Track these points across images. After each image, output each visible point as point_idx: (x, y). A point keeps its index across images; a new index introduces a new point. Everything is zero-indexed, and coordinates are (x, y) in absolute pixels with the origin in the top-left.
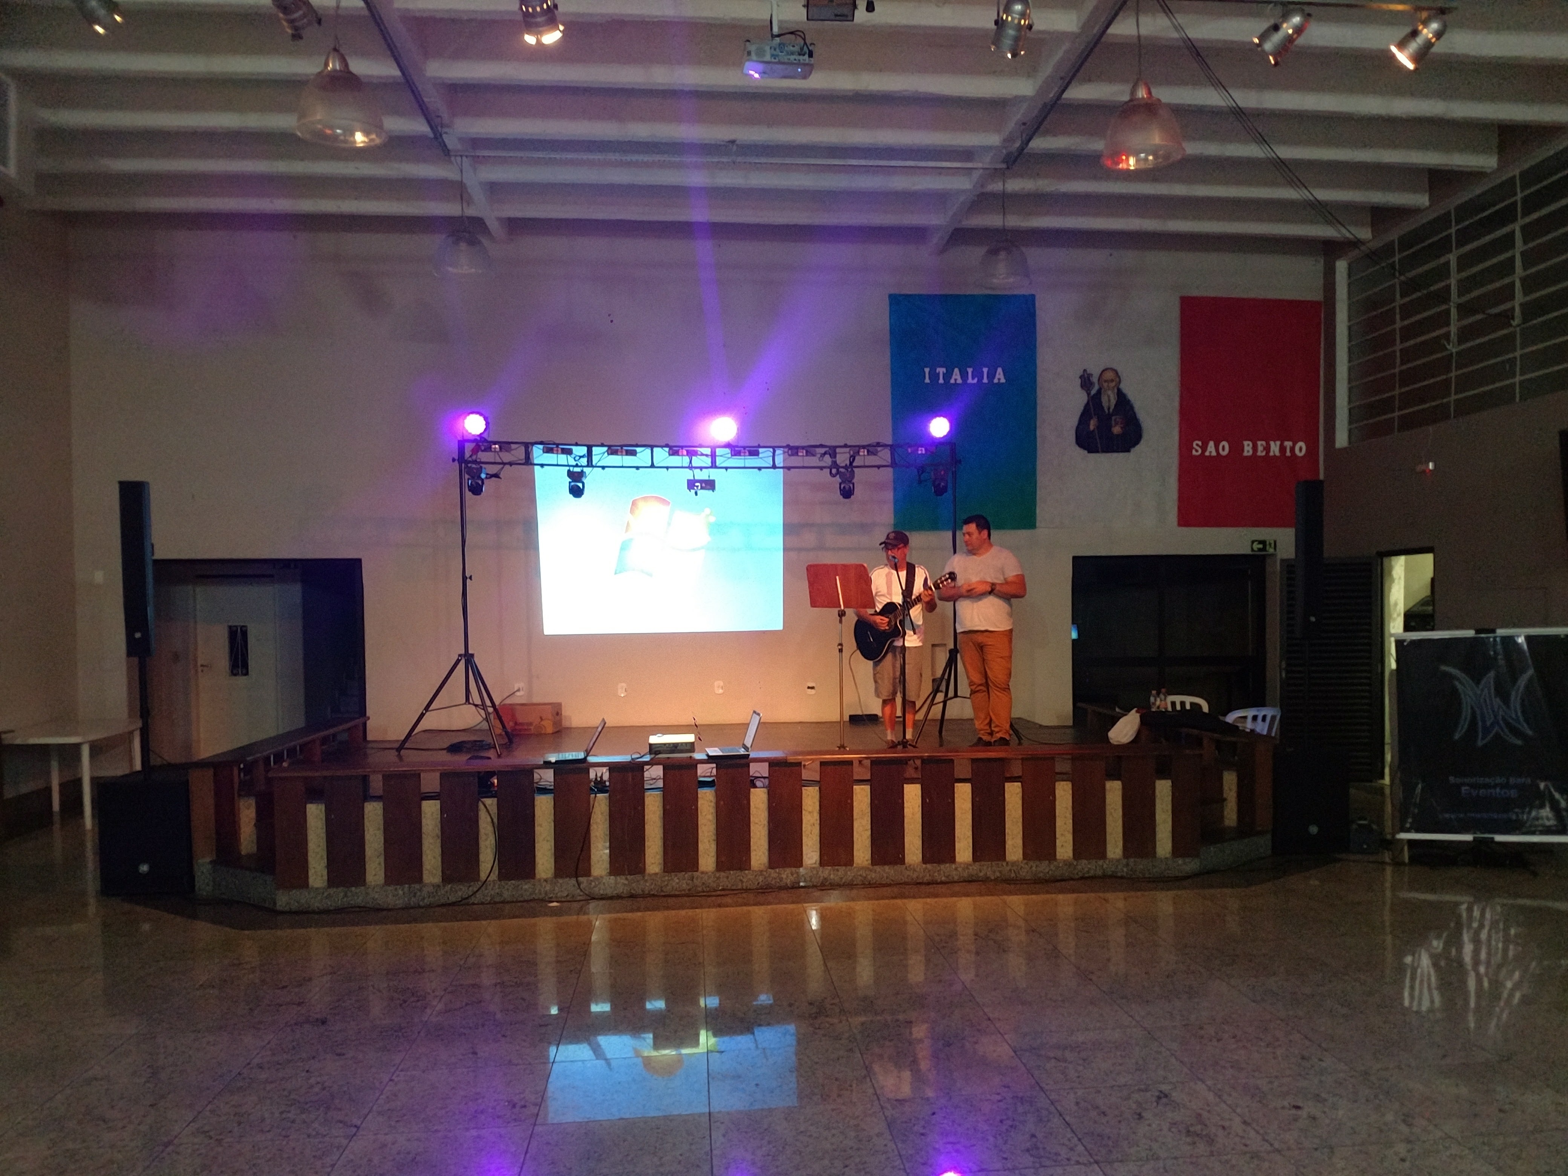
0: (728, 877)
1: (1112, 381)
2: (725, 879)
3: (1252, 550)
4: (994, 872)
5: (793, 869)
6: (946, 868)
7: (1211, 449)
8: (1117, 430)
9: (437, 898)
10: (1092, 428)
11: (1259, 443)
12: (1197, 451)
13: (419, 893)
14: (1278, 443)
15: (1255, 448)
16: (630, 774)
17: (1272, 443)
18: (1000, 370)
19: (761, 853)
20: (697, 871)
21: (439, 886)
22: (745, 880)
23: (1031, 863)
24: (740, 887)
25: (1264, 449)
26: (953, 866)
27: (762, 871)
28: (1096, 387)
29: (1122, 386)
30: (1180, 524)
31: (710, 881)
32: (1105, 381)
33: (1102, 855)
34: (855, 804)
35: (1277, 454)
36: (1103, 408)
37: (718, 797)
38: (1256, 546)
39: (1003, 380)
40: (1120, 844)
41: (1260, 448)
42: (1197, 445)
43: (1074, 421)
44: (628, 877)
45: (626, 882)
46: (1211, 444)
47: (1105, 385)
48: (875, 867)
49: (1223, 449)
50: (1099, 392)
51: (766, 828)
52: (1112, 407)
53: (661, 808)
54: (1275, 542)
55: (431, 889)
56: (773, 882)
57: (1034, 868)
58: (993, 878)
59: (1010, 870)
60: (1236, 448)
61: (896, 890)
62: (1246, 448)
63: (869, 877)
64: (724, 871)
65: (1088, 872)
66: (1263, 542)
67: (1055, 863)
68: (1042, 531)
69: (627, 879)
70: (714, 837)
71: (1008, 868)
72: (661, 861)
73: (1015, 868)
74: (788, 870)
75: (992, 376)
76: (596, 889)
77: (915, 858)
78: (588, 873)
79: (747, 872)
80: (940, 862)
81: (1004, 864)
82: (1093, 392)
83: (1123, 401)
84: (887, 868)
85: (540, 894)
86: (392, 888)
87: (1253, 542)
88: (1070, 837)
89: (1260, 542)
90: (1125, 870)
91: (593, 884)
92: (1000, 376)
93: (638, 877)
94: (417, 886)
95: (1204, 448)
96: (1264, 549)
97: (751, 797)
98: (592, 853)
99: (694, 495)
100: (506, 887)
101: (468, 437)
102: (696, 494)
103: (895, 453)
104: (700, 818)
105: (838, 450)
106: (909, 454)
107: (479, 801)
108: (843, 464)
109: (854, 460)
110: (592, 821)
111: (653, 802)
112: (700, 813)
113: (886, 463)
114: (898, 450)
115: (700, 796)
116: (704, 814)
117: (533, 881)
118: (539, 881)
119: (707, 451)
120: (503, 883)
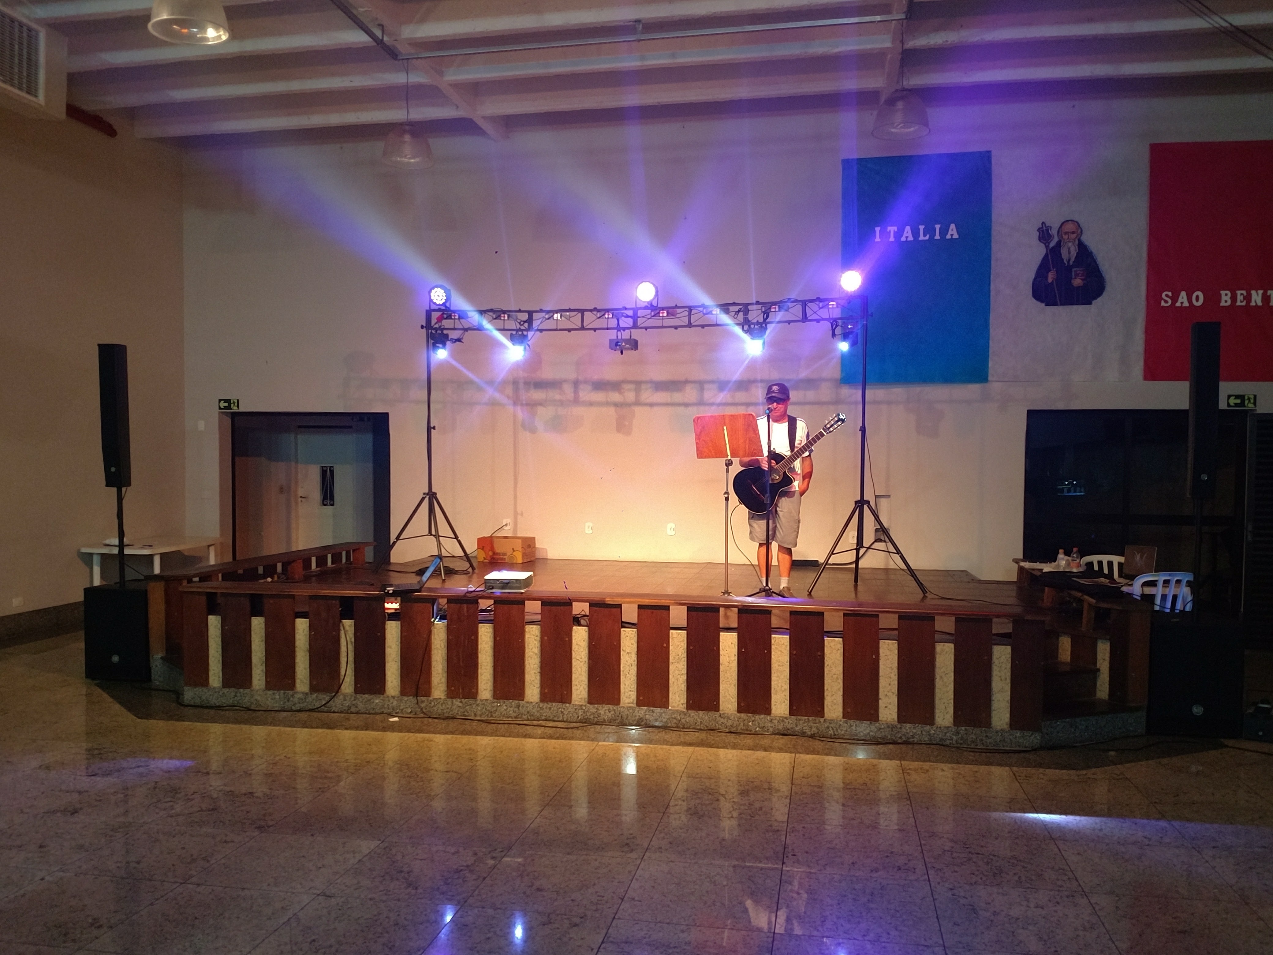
0: (550, 709)
1: (1073, 233)
2: (548, 710)
3: (1229, 405)
4: (811, 728)
5: (611, 707)
6: (760, 718)
7: (1183, 299)
8: (1077, 282)
9: (305, 704)
10: (1050, 280)
11: (1239, 292)
12: (1166, 302)
13: (292, 699)
14: (1260, 292)
15: (1234, 298)
16: (465, 605)
17: (1253, 292)
18: (953, 226)
19: (582, 688)
20: (523, 700)
21: (307, 694)
22: (566, 713)
23: (851, 722)
24: (561, 719)
25: (1245, 298)
26: (768, 718)
27: (581, 705)
28: (1056, 239)
29: (1083, 238)
30: (1146, 378)
31: (534, 711)
32: (1066, 233)
33: (930, 720)
34: (671, 648)
35: (1260, 303)
36: (1063, 260)
37: (543, 633)
38: (1232, 401)
39: (956, 236)
40: (951, 710)
41: (1240, 298)
42: (1167, 296)
43: (1032, 275)
44: (463, 700)
45: (460, 704)
46: (1183, 294)
47: (1065, 237)
48: (690, 711)
49: (1197, 298)
50: (1059, 244)
51: (587, 665)
52: (1073, 259)
53: (493, 640)
54: (1255, 396)
55: (301, 696)
56: (592, 717)
57: (854, 728)
58: (809, 733)
59: (828, 728)
60: (1212, 299)
61: (703, 735)
62: (1224, 298)
63: (683, 721)
64: (547, 702)
65: (913, 737)
66: (1242, 397)
67: (877, 725)
68: (995, 386)
69: (461, 702)
70: (539, 670)
71: (826, 726)
72: (492, 688)
73: (832, 725)
74: (606, 707)
75: (944, 232)
76: (435, 708)
77: (730, 706)
78: (428, 693)
79: (567, 705)
80: (755, 712)
81: (822, 720)
82: (1052, 244)
83: (1084, 253)
84: (701, 713)
85: (389, 708)
86: (270, 692)
87: (1229, 397)
88: (895, 699)
89: (1237, 397)
90: (955, 738)
91: (433, 703)
92: (953, 232)
93: (471, 701)
94: (291, 692)
95: (1175, 299)
96: (1242, 404)
97: (573, 634)
98: (433, 675)
99: (620, 354)
100: (361, 699)
101: (433, 307)
102: (622, 353)
103: (807, 307)
104: (527, 651)
105: (750, 307)
106: (820, 308)
107: (340, 622)
108: (755, 321)
109: (768, 317)
110: (433, 647)
111: (486, 633)
112: (526, 646)
113: (797, 319)
114: (810, 304)
115: (527, 630)
116: (531, 647)
117: (382, 696)
118: (388, 697)
119: (630, 313)
120: (358, 696)
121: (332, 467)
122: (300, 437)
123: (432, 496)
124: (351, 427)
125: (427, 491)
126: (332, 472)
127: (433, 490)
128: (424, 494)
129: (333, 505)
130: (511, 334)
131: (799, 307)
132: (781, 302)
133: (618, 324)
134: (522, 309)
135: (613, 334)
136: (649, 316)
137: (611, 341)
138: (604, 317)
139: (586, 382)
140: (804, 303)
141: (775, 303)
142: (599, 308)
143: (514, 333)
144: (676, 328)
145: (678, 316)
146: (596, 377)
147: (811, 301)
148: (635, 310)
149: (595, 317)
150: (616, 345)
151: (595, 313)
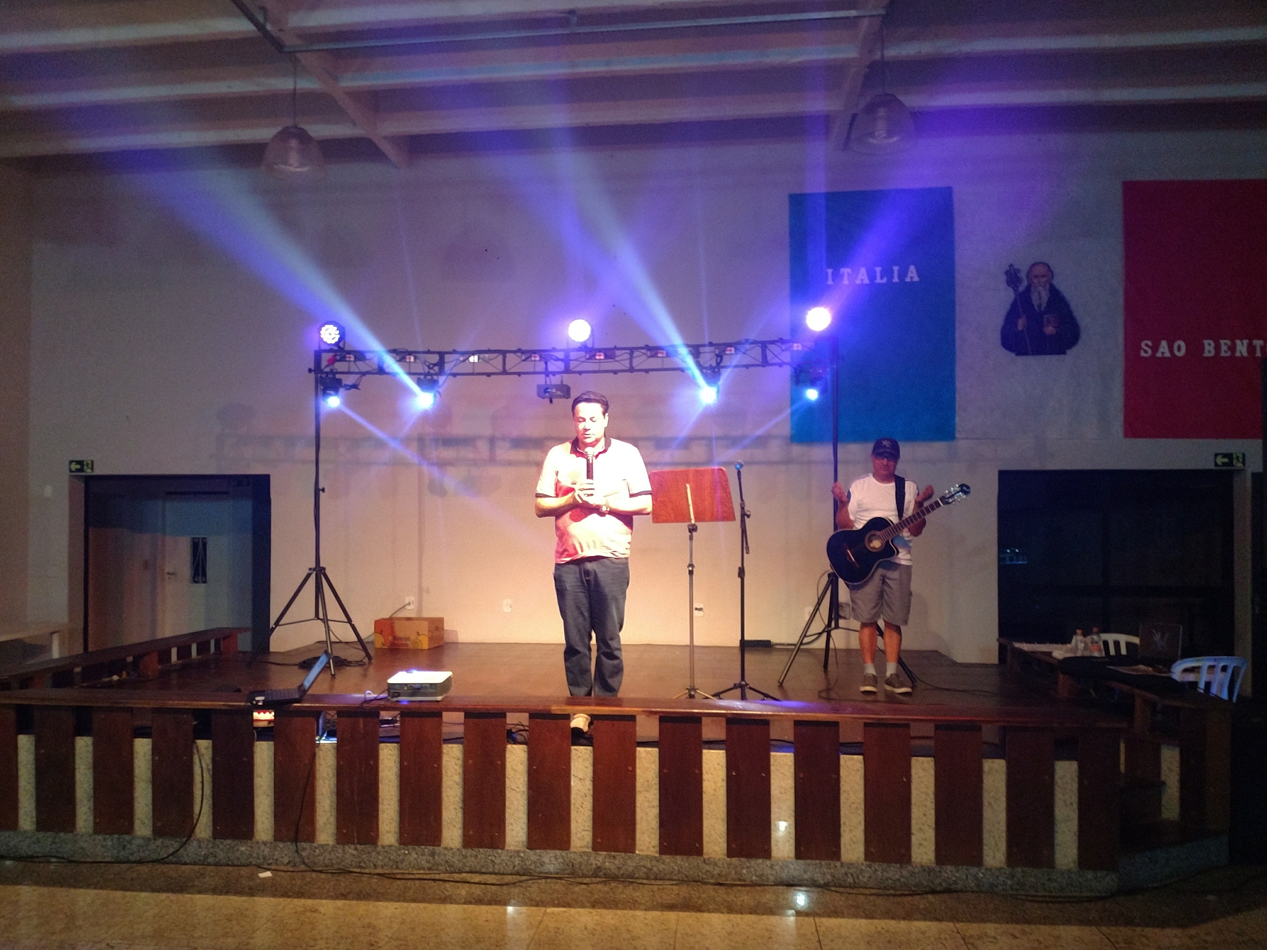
0: (476, 856)
1: (1044, 276)
2: (473, 859)
3: (1216, 464)
4: (824, 874)
5: (558, 852)
6: (758, 865)
7: (1164, 349)
8: (1050, 330)
9: (147, 852)
10: (1020, 328)
11: (1222, 342)
12: (1146, 352)
13: (129, 846)
14: (1246, 342)
15: (1218, 348)
16: (361, 720)
17: (1238, 342)
18: (912, 268)
19: (519, 828)
20: (439, 845)
21: (149, 839)
22: (497, 861)
23: (876, 866)
24: (491, 870)
25: (1229, 348)
26: (768, 862)
27: (518, 852)
28: (1025, 283)
29: (1055, 282)
30: (1126, 435)
31: (454, 860)
32: (1036, 277)
33: (977, 860)
34: (638, 771)
35: (1245, 354)
36: (1033, 306)
37: (467, 755)
38: (1220, 460)
39: (916, 279)
40: (1003, 846)
41: (1224, 348)
42: (1147, 345)
43: (999, 321)
44: (358, 846)
45: (355, 852)
46: (1164, 343)
47: (1035, 281)
48: (664, 857)
49: (1179, 349)
50: (1028, 288)
51: (525, 797)
52: (1044, 305)
53: (398, 765)
54: (1242, 455)
55: (139, 842)
56: (532, 867)
57: (879, 873)
58: (822, 882)
59: (846, 874)
60: (1195, 349)
61: (684, 891)
62: (1207, 348)
63: (655, 869)
64: (472, 848)
65: (955, 882)
66: (1229, 456)
67: (910, 868)
68: (962, 444)
69: (356, 849)
70: (461, 805)
71: (843, 871)
72: (397, 830)
73: (851, 871)
74: (552, 853)
75: (903, 274)
76: (321, 858)
77: (717, 849)
78: (311, 837)
79: (500, 851)
80: (750, 855)
81: (838, 864)
82: (1021, 289)
83: (1057, 299)
84: (679, 858)
85: (259, 859)
86: (100, 837)
87: (1216, 455)
88: (931, 834)
89: (1225, 456)
90: (1009, 882)
91: (317, 851)
92: (913, 274)
93: (369, 848)
94: (127, 837)
95: (1155, 348)
96: (1231, 464)
97: (507, 755)
98: (317, 814)
99: (549, 402)
100: (221, 847)
101: (323, 347)
102: (551, 401)
103: (767, 351)
104: (445, 779)
105: (702, 349)
106: (783, 351)
107: (193, 742)
108: (708, 365)
109: (721, 360)
110: (318, 775)
111: (389, 757)
112: (444, 773)
113: (757, 363)
114: (771, 347)
115: (444, 751)
116: (450, 774)
117: (250, 842)
118: (258, 843)
119: (561, 355)
120: (218, 842)
121: (205, 538)
122: (168, 505)
123: (319, 572)
124: (227, 493)
125: (313, 565)
126: (205, 545)
127: (322, 565)
128: (310, 569)
129: (205, 582)
130: (419, 379)
131: (758, 350)
132: (738, 343)
133: (546, 368)
134: (432, 350)
135: (541, 380)
136: (583, 359)
137: (539, 387)
138: (529, 359)
139: (504, 439)
140: (764, 345)
141: (730, 345)
142: (524, 348)
143: (422, 377)
144: (615, 372)
145: (617, 359)
146: (515, 433)
147: (773, 342)
148: (567, 352)
149: (520, 360)
150: (544, 392)
151: (519, 354)
